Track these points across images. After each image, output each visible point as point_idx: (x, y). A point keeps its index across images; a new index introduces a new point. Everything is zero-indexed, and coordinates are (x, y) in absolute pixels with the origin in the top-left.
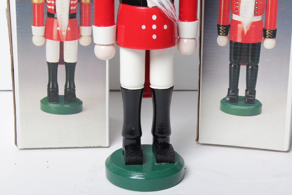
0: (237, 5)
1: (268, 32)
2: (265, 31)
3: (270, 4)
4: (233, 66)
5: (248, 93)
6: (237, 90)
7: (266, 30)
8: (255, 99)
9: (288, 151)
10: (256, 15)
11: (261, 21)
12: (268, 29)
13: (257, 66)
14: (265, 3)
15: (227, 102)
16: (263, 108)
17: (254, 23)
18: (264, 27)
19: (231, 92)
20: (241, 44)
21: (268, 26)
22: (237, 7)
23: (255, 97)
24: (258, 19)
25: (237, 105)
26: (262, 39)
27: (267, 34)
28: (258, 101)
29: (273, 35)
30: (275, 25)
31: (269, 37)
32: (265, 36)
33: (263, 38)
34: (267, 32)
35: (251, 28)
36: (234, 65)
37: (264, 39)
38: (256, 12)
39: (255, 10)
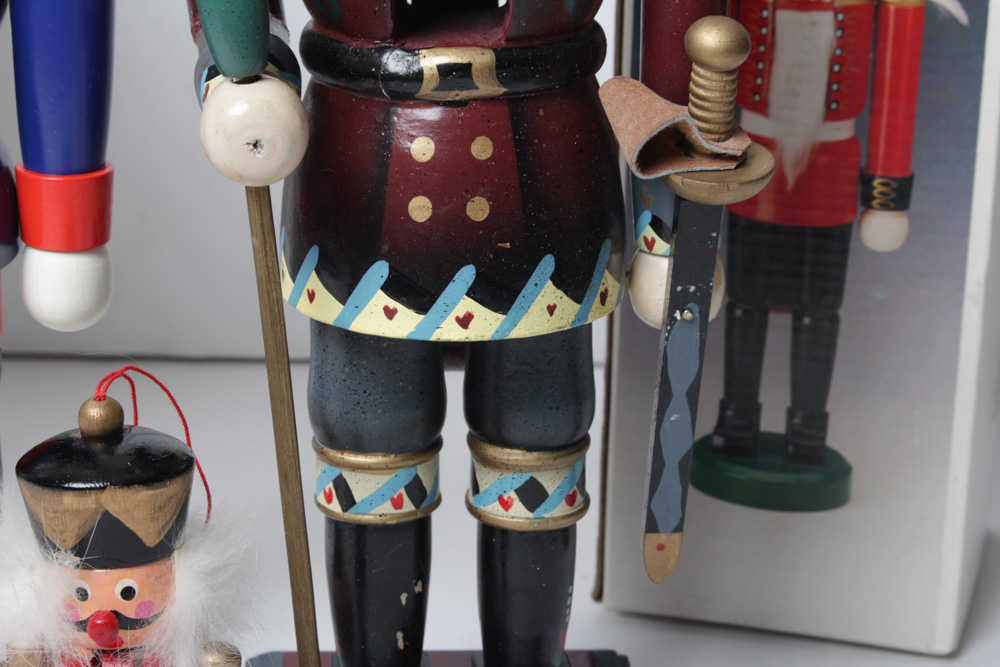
0: (759, 74)
1: (882, 184)
2: (866, 180)
3: (888, 73)
4: (739, 312)
5: (797, 420)
6: (756, 409)
7: (872, 178)
8: (823, 447)
9: (952, 655)
10: (831, 115)
11: (853, 140)
12: (880, 172)
13: (835, 320)
14: (870, 69)
15: (716, 450)
16: (857, 481)
17: (823, 149)
18: (863, 163)
19: (729, 413)
20: (772, 228)
21: (880, 161)
22: (759, 81)
23: (823, 439)
24: (842, 131)
25: (754, 466)
26: (854, 211)
27: (875, 193)
28: (837, 457)
29: (899, 199)
30: (906, 160)
31: (885, 207)
32: (867, 201)
33: (861, 209)
34: (876, 182)
35: (812, 165)
36: (745, 312)
37: (864, 213)
38: (834, 106)
39: (830, 97)
